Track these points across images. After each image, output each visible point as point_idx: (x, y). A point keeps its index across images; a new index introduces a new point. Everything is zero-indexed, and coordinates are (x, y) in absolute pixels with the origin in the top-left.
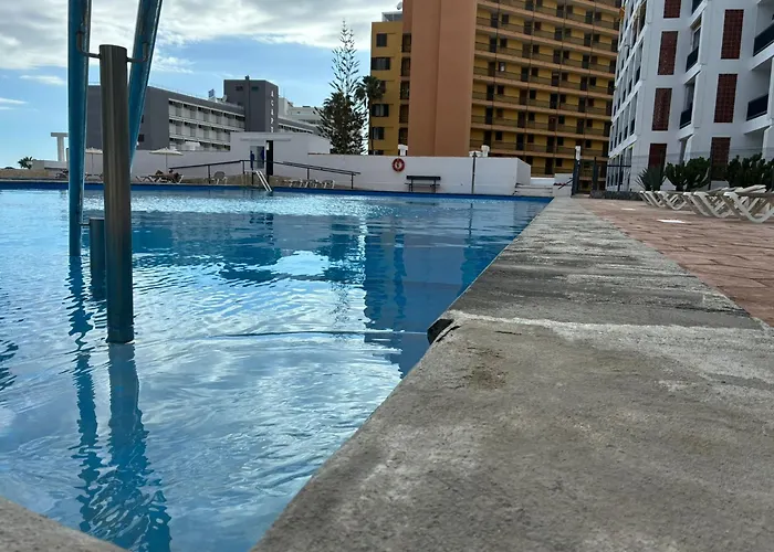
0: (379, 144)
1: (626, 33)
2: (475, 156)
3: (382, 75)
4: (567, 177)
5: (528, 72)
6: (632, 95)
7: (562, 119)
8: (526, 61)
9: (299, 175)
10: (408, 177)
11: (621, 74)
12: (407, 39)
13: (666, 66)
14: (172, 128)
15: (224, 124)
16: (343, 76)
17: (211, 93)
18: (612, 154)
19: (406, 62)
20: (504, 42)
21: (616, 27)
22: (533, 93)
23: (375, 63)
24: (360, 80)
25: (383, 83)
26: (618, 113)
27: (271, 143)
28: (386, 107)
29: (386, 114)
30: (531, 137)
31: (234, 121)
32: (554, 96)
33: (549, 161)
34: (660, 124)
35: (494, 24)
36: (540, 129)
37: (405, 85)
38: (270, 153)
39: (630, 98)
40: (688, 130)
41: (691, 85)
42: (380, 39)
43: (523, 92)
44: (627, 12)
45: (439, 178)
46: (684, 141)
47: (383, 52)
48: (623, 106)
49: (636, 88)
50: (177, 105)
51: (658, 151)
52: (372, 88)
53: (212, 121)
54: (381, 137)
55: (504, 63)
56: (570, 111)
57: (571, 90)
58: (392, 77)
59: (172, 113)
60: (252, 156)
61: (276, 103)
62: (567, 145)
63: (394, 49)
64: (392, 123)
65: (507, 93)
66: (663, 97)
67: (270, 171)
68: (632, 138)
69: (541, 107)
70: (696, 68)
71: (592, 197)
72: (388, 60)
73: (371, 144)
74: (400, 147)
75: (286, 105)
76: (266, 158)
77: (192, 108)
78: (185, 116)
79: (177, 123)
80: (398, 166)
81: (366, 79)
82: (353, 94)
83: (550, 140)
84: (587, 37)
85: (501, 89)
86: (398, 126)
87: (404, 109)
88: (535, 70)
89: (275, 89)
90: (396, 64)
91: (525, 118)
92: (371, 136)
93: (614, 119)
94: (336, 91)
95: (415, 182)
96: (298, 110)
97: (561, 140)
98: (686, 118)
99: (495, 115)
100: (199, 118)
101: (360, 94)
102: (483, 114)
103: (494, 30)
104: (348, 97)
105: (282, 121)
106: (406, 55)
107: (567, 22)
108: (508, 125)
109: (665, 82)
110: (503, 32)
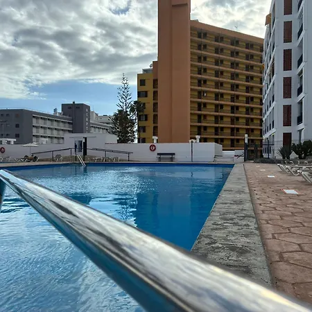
0: (143, 135)
1: (266, 77)
2: (192, 142)
3: (143, 100)
4: (241, 152)
5: (218, 96)
6: (271, 108)
7: (238, 118)
8: (217, 90)
9: (101, 155)
10: (158, 154)
11: (265, 97)
12: (155, 82)
13: (287, 94)
14: (34, 130)
15: (62, 126)
16: (124, 101)
17: (55, 110)
18: (265, 137)
19: (155, 93)
20: (205, 81)
21: (261, 73)
22: (222, 106)
23: (139, 94)
24: (132, 103)
25: (144, 104)
26: (266, 117)
27: (86, 138)
28: (146, 116)
29: (146, 120)
30: (222, 129)
31: (67, 125)
32: (233, 107)
33: (232, 140)
34: (287, 122)
35: (200, 73)
36: (226, 124)
37: (155, 105)
38: (85, 143)
39: (270, 109)
40: (301, 126)
41: (300, 103)
42: (142, 82)
43: (217, 106)
44: (266, 67)
45: (174, 154)
46: (300, 131)
47: (144, 88)
48: (268, 113)
49: (273, 104)
50: (37, 118)
51: (287, 137)
52: (139, 107)
53: (55, 125)
54: (144, 131)
55: (206, 92)
56: (242, 114)
57: (241, 104)
58: (149, 101)
59: (34, 122)
60: (76, 146)
61: (89, 115)
62: (241, 132)
63: (149, 87)
64: (150, 124)
65: (208, 107)
66: (287, 109)
67: (85, 153)
68: (273, 130)
69: (226, 113)
70: (302, 95)
71: (255, 162)
72: (146, 92)
73: (139, 135)
74: (153, 137)
75: (95, 115)
76: (83, 146)
77: (44, 119)
78: (41, 123)
79: (37, 127)
80: (153, 148)
81: (135, 102)
82: (128, 110)
83: (232, 129)
84: (247, 77)
85: (205, 105)
86: (152, 125)
87: (155, 117)
88: (222, 95)
89: (89, 107)
90: (151, 95)
91: (218, 119)
92: (139, 131)
93: (264, 119)
94: (120, 109)
95: (162, 156)
96: (101, 117)
97: (238, 129)
98: (300, 120)
99: (202, 118)
100: (48, 124)
101: (132, 110)
102: (196, 118)
103: (200, 76)
104: (127, 111)
105: (93, 124)
106: (155, 90)
107: (236, 71)
108: (209, 123)
109: (287, 102)
110: (204, 77)
